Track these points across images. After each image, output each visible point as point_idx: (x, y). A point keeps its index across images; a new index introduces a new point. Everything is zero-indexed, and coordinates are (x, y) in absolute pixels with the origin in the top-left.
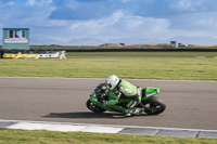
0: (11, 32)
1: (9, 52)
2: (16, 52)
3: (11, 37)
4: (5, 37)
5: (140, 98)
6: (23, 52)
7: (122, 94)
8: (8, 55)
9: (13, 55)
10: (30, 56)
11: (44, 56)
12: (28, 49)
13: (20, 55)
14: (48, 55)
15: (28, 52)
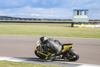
0: (78, 12)
4: (74, 15)
6: (84, 23)
9: (79, 25)
13: (83, 25)
15: (87, 23)
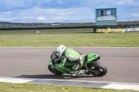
0: (102, 12)
1: (101, 28)
2: (106, 27)
3: (102, 15)
4: (97, 16)
5: (82, 62)
7: (67, 59)
8: (100, 30)
9: (104, 30)
10: (118, 30)
11: (129, 30)
12: (116, 24)
13: (109, 30)
14: (132, 29)
15: (116, 27)
